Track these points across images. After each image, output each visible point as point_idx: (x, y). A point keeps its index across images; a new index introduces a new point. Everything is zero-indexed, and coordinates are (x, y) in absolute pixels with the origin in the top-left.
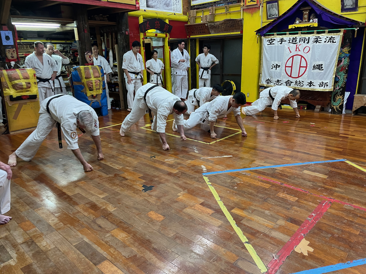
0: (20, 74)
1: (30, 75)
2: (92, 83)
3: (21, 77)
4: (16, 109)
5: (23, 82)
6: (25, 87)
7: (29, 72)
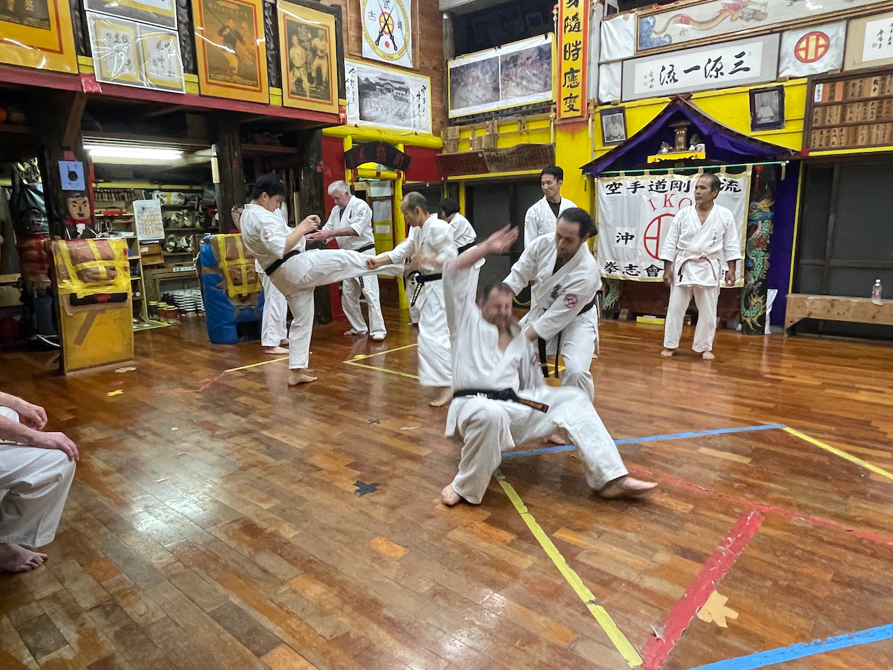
0: (95, 250)
1: (115, 252)
2: (240, 270)
3: (97, 255)
4: (82, 322)
5: (101, 267)
6: (104, 276)
7: (113, 246)
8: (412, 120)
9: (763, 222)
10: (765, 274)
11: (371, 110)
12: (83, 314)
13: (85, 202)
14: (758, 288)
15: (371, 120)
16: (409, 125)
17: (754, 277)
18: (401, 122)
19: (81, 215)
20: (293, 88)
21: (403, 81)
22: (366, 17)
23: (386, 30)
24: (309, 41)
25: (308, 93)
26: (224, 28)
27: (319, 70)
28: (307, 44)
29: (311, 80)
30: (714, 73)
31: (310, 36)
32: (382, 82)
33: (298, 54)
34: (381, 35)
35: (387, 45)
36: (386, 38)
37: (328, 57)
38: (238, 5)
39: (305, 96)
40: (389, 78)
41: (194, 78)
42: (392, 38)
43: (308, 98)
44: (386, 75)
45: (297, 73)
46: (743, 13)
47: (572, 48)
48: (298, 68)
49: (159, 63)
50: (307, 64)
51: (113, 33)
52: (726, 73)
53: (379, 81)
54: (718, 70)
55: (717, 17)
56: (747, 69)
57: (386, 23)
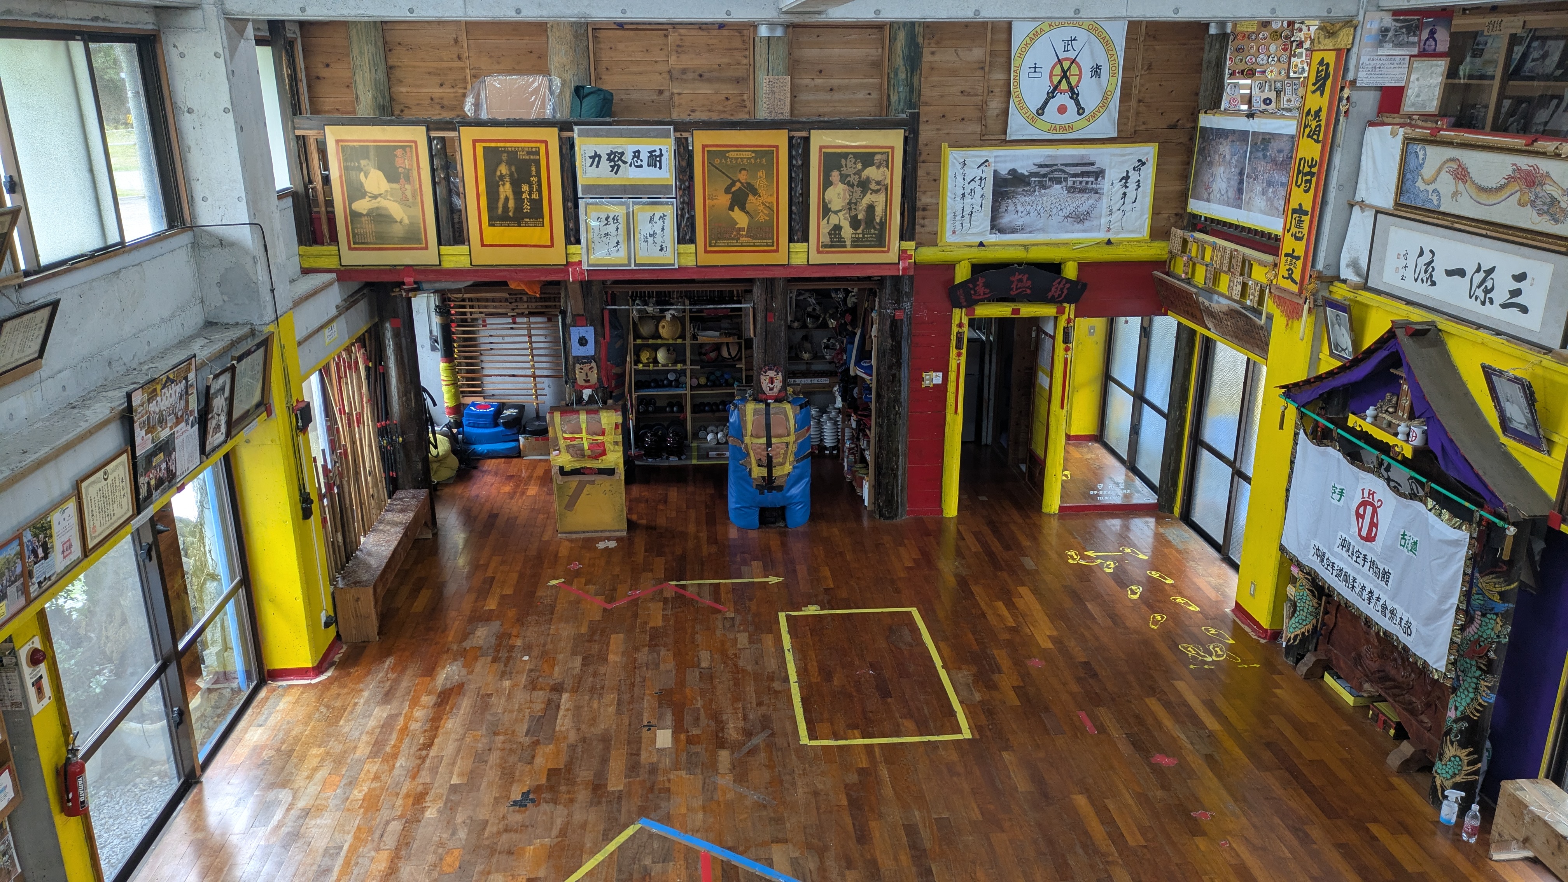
1: (603, 428)
4: (572, 490)
6: (589, 452)
7: (603, 421)
8: (1103, 221)
9: (1484, 615)
10: (1478, 711)
11: (1015, 216)
12: (574, 481)
13: (592, 368)
14: (1460, 731)
15: (1013, 231)
17: (1456, 708)
18: (1080, 226)
19: (587, 381)
20: (825, 239)
21: (1092, 159)
22: (1023, 76)
23: (1064, 85)
24: (858, 173)
25: (848, 243)
26: (733, 184)
27: (871, 208)
28: (854, 179)
29: (855, 223)
30: (1480, 293)
31: (859, 166)
32: (1043, 171)
33: (837, 195)
34: (1051, 95)
35: (1062, 109)
36: (1063, 99)
37: (887, 189)
38: (753, 151)
39: (845, 246)
40: (1059, 162)
41: (691, 248)
42: (1074, 95)
43: (849, 249)
44: (1056, 157)
45: (834, 220)
46: (1537, 196)
47: (1307, 169)
48: (836, 213)
49: (650, 239)
50: (851, 205)
51: (604, 216)
52: (1497, 302)
53: (1035, 169)
54: (1487, 291)
55: (1503, 187)
56: (1524, 310)
57: (1065, 75)
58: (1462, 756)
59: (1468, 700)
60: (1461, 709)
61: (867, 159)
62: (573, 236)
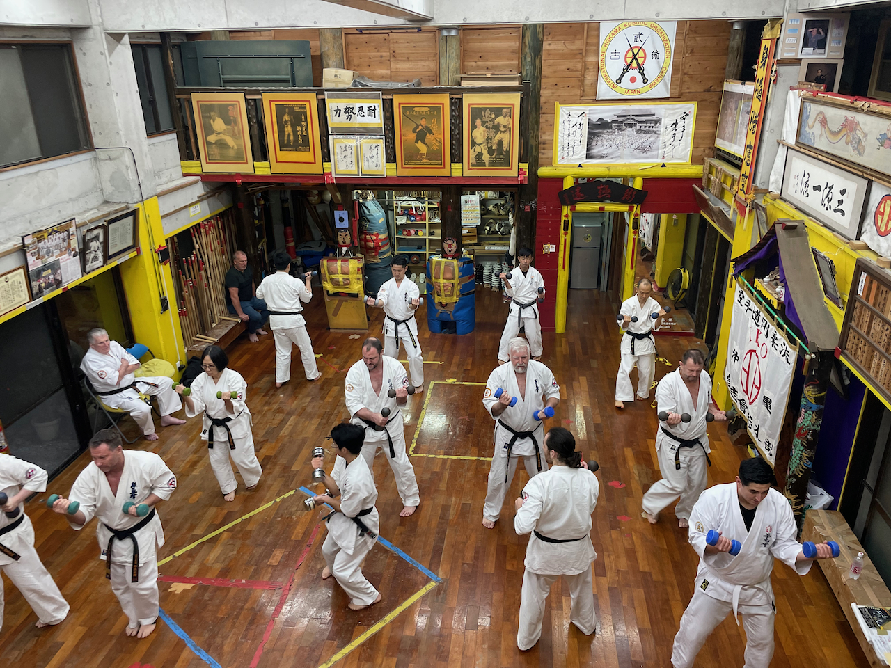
0: (339, 268)
1: (351, 270)
3: (339, 271)
4: (335, 305)
5: (340, 278)
6: (342, 283)
7: (351, 266)
8: (660, 152)
9: (806, 412)
10: (801, 472)
11: (602, 148)
12: (336, 301)
13: (347, 235)
15: (601, 157)
16: (657, 157)
18: (644, 155)
19: (344, 243)
20: (473, 161)
21: (653, 112)
22: (608, 59)
23: (634, 64)
24: (493, 120)
25: (487, 164)
26: (417, 127)
27: (500, 143)
28: (490, 124)
29: (491, 152)
30: (826, 202)
31: (493, 116)
32: (621, 119)
33: (480, 134)
34: (626, 70)
35: (633, 80)
36: (634, 73)
37: (510, 131)
38: (429, 107)
39: (485, 166)
40: (631, 114)
41: (393, 165)
42: (641, 71)
43: (487, 167)
44: (629, 110)
45: (478, 149)
46: (853, 137)
47: (754, 119)
48: (479, 145)
49: (370, 160)
50: (488, 140)
51: (344, 146)
52: (833, 208)
53: (616, 118)
54: (829, 201)
55: (840, 131)
56: (843, 214)
57: (635, 57)
58: (792, 499)
59: (796, 465)
60: (792, 470)
61: (498, 111)
62: (326, 157)
